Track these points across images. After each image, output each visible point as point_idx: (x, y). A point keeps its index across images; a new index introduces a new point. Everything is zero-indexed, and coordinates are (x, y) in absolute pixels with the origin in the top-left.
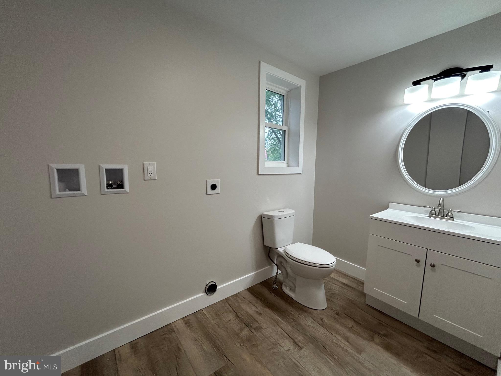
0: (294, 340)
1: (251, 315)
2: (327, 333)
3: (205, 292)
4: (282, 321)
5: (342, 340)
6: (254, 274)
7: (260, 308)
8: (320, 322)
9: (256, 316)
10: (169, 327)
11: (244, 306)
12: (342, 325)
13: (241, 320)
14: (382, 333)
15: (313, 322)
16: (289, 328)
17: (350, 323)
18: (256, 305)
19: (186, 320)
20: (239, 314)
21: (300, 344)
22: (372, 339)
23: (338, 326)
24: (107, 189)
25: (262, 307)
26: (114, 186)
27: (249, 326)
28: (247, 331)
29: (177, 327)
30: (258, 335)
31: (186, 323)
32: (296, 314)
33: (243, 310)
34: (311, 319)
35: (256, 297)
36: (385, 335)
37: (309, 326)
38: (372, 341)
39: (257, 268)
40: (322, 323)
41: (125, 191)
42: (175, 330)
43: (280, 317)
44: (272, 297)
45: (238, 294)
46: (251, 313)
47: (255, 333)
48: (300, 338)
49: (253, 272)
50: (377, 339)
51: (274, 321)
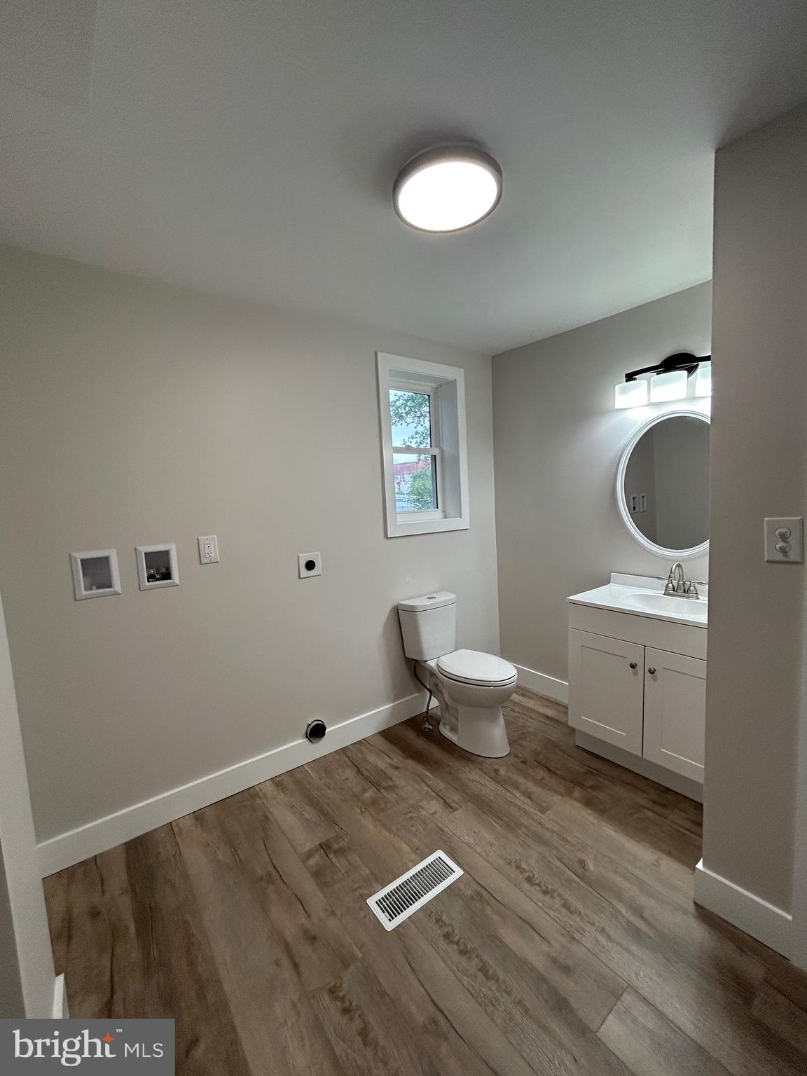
0: (445, 801)
1: (382, 771)
2: (501, 789)
3: (307, 737)
4: (431, 776)
5: (522, 798)
6: (390, 707)
7: (397, 758)
8: (493, 774)
9: (390, 771)
10: (251, 792)
11: (372, 758)
12: (527, 776)
13: (366, 778)
14: (588, 785)
15: (480, 775)
16: (441, 786)
17: (541, 773)
18: (392, 756)
19: (277, 782)
20: (362, 769)
21: (454, 805)
22: (569, 793)
23: (521, 780)
24: (149, 581)
25: (401, 759)
26: (158, 577)
27: (377, 785)
28: (374, 791)
29: (263, 791)
30: (390, 796)
31: (277, 786)
32: (455, 764)
33: (370, 763)
34: (478, 771)
35: (394, 744)
36: (592, 787)
37: (473, 781)
38: (569, 796)
39: (396, 698)
40: (495, 777)
41: (174, 583)
42: (260, 794)
43: (428, 770)
44: (420, 743)
45: (364, 742)
46: (383, 768)
47: (385, 794)
48: (454, 797)
49: (389, 704)
50: (577, 793)
51: (418, 776)
